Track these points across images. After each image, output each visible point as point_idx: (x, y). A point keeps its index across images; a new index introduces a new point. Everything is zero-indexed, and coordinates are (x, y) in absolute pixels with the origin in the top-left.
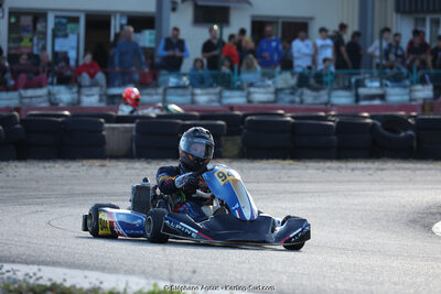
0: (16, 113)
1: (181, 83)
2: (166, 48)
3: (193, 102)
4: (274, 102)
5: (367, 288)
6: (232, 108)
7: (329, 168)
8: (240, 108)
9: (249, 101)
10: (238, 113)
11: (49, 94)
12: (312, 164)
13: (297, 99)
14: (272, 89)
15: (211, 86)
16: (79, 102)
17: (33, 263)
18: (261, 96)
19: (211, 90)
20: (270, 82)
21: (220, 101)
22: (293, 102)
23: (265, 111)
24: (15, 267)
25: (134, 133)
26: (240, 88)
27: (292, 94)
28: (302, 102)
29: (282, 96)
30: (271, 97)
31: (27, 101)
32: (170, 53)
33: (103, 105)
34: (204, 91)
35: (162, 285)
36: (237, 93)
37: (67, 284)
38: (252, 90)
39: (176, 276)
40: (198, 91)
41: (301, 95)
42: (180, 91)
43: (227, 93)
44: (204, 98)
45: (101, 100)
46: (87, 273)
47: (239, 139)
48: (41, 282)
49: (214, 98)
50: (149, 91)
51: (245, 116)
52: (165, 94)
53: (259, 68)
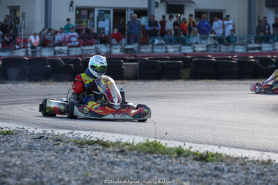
0: (80, 58)
1: (161, 42)
2: (149, 26)
3: (167, 52)
4: (207, 51)
5: (251, 141)
6: (186, 54)
7: (234, 83)
8: (190, 55)
9: (194, 51)
10: (188, 57)
11: (96, 48)
12: (225, 82)
13: (218, 50)
14: (205, 45)
15: (176, 44)
16: (111, 52)
17: (88, 130)
18: (199, 48)
19: (175, 46)
20: (204, 42)
21: (180, 51)
22: (216, 51)
23: (202, 56)
24: (80, 132)
25: (138, 67)
26: (190, 45)
27: (215, 47)
28: (220, 51)
29: (210, 48)
30: (205, 49)
31: (85, 52)
32: (153, 28)
33: (122, 53)
34: (172, 47)
35: (151, 140)
36: (188, 47)
37: (105, 140)
38: (196, 45)
39: (158, 136)
40: (169, 46)
41: (220, 47)
42: (160, 47)
43: (183, 47)
44: (172, 50)
45: (121, 51)
46: (114, 135)
47: (190, 69)
48: (92, 139)
49: (177, 49)
50: (145, 46)
51: (192, 58)
52: (152, 48)
53: (199, 35)
